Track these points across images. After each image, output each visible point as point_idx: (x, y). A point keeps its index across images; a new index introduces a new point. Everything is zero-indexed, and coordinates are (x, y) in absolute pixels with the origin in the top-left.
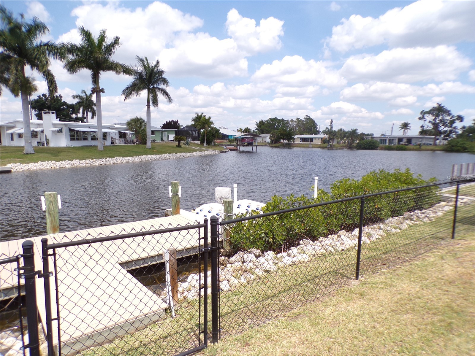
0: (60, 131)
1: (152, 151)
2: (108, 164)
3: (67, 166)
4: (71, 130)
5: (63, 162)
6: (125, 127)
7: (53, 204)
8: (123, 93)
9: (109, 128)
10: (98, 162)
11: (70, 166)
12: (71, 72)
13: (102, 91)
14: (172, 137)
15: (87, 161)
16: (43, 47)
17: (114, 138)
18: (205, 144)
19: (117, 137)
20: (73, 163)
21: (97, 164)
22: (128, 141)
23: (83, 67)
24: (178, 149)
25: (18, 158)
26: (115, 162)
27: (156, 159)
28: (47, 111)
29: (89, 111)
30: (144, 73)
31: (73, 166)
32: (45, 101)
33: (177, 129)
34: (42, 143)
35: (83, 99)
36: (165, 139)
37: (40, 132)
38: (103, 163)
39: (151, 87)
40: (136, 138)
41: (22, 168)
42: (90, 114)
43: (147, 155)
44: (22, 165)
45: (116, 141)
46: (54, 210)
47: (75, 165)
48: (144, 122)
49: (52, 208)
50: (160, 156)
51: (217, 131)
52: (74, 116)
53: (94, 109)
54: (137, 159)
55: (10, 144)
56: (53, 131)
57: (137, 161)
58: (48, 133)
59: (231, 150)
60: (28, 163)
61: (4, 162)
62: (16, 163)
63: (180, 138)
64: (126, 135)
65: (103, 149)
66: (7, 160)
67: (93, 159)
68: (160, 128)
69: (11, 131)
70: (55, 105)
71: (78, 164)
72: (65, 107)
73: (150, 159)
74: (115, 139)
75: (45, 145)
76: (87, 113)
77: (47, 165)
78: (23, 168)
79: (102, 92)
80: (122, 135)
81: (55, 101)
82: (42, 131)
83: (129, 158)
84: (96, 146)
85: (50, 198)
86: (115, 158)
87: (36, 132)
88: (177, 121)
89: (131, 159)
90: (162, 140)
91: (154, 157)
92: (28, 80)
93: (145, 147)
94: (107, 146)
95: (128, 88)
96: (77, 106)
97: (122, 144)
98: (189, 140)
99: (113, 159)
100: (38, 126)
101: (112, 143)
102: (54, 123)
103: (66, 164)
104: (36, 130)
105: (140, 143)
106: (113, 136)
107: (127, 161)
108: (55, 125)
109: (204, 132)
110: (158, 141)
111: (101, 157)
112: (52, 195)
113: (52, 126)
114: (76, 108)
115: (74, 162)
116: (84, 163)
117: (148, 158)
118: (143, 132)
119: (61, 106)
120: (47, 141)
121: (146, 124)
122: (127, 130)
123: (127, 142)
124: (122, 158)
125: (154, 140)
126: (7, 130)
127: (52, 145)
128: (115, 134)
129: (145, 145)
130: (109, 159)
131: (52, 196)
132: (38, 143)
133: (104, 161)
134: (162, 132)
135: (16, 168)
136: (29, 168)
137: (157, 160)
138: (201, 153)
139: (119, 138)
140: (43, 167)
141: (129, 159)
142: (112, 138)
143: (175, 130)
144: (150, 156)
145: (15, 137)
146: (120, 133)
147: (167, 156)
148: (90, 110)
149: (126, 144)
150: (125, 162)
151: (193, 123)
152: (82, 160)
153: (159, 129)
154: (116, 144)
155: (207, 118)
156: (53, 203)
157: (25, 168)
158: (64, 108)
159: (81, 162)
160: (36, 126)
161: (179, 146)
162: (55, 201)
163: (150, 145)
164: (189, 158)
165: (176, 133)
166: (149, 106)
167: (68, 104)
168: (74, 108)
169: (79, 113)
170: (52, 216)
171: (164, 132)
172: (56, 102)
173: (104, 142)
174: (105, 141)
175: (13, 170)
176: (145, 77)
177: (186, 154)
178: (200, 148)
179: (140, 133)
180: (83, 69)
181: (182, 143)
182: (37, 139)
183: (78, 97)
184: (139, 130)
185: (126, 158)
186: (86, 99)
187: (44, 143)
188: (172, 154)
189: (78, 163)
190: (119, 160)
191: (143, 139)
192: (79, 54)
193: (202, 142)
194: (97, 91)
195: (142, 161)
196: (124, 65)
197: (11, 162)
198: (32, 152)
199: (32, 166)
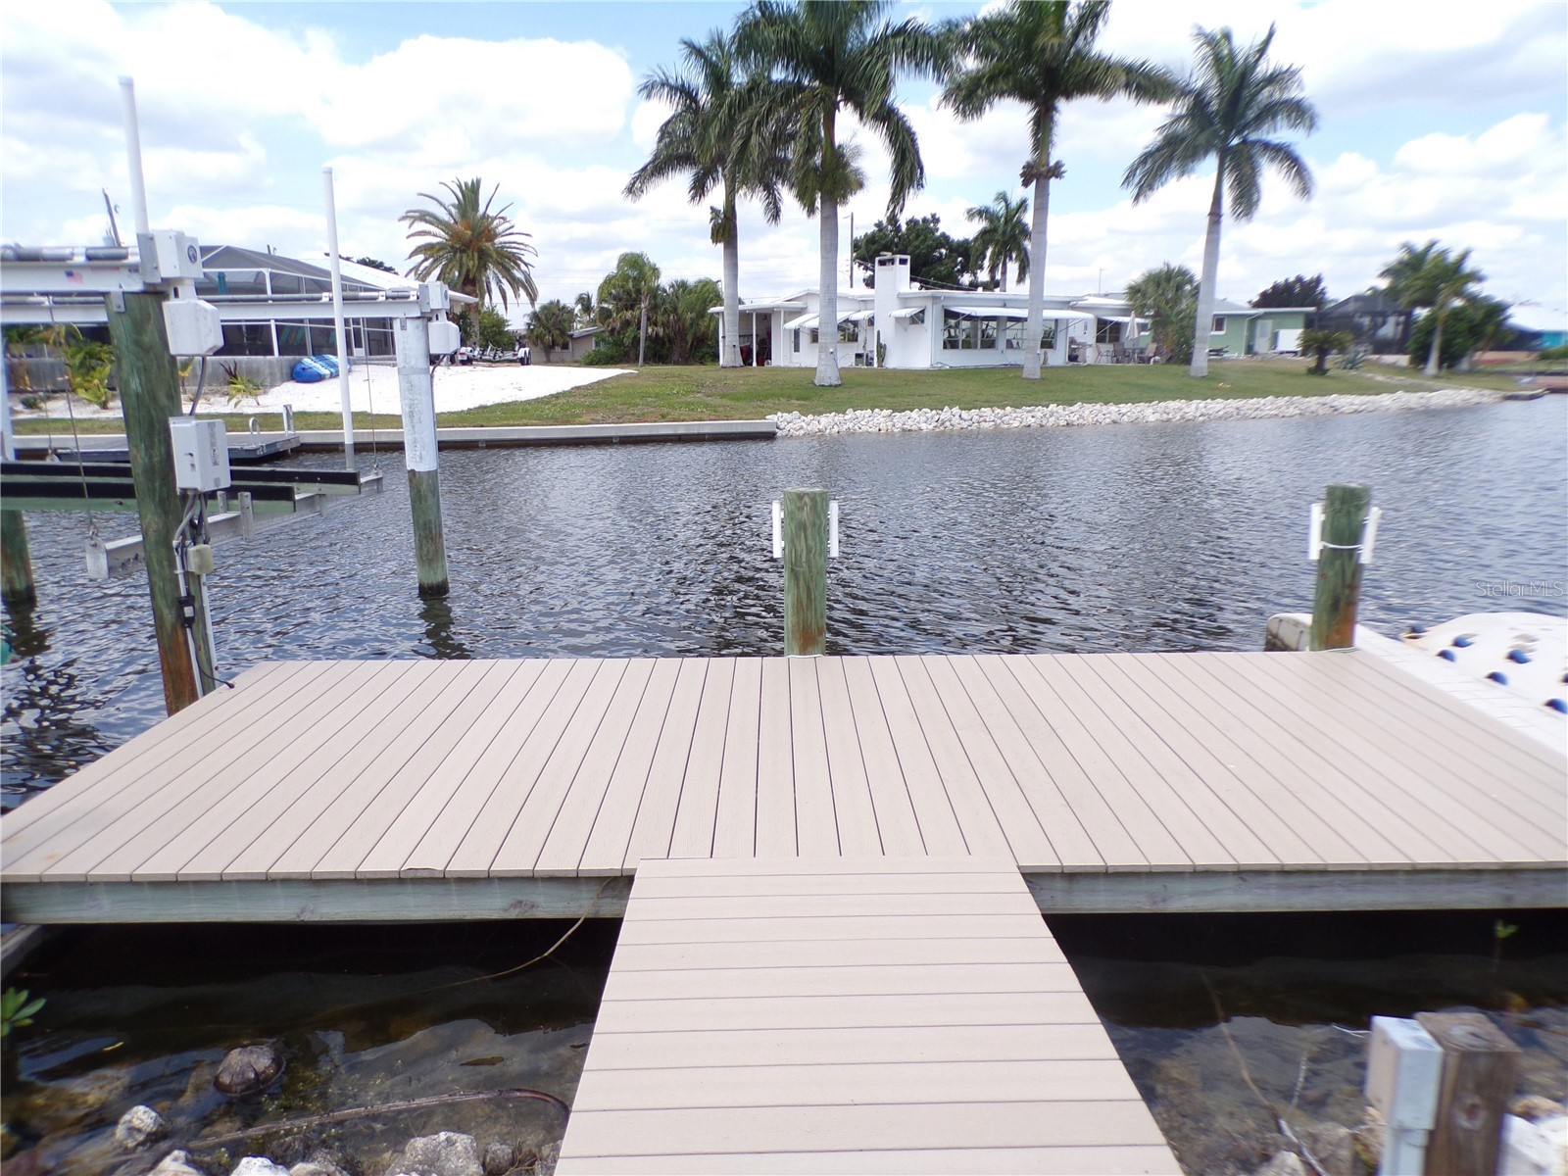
0: (918, 319)
1: (1210, 386)
2: (1050, 424)
3: (924, 426)
4: (949, 314)
5: (915, 414)
6: (1121, 302)
7: (809, 537)
8: (1127, 180)
9: (1066, 304)
10: (1017, 418)
11: (931, 427)
12: (964, 115)
13: (1056, 171)
14: (1290, 338)
15: (986, 411)
16: (891, 41)
17: (1079, 340)
18: (1432, 367)
19: (1090, 337)
20: (942, 417)
21: (1016, 424)
22: (1125, 351)
23: (1001, 94)
24: (1316, 380)
25: (797, 400)
26: (1074, 418)
27: (1221, 413)
28: (888, 255)
29: (1011, 259)
30: (1213, 92)
31: (942, 428)
32: (893, 237)
33: (1311, 309)
34: (867, 356)
35: (999, 219)
36: (1262, 345)
37: (865, 324)
38: (1033, 420)
39: (1235, 141)
40: (1154, 340)
41: (802, 428)
42: (1013, 268)
43: (1189, 398)
44: (803, 417)
45: (1084, 354)
46: (808, 561)
47: (948, 424)
48: (1190, 281)
49: (804, 552)
50: (1239, 403)
51: (1495, 311)
52: (966, 279)
53: (1025, 250)
54: (1150, 413)
55: (791, 362)
56: (898, 320)
57: (1152, 418)
58: (885, 328)
59: (1554, 391)
60: (820, 414)
61: (763, 407)
62: (790, 412)
63: (1326, 340)
64: (1122, 332)
65: (1038, 375)
66: (769, 403)
67: (1003, 407)
68: (1248, 306)
69: (793, 324)
70: (917, 247)
71: (956, 420)
72: (944, 251)
73: (1198, 414)
74: (1084, 345)
75: (876, 365)
76: (1004, 265)
77: (868, 422)
78: (805, 426)
79: (1057, 177)
80: (1108, 331)
81: (918, 236)
82: (871, 322)
83: (1124, 408)
84: (1020, 367)
85: (801, 509)
86: (1076, 407)
87: (855, 323)
88: (1318, 281)
89: (1129, 411)
90: (1250, 350)
91: (1217, 406)
92: (843, 155)
93: (1186, 374)
94: (1052, 367)
95: (1145, 158)
96: (977, 244)
97: (1105, 361)
98: (1362, 351)
99: (1067, 408)
100: (862, 305)
101: (1073, 358)
102: (904, 294)
103: (920, 419)
104: (855, 317)
105: (1169, 361)
106: (1076, 333)
107: (1115, 417)
108: (904, 300)
109: (1431, 320)
110: (1236, 355)
111: (1030, 402)
112: (806, 499)
113: (896, 302)
114: (972, 252)
115: (946, 413)
116: (976, 418)
117: (1193, 408)
118: (1182, 319)
119: (934, 250)
120: (881, 348)
121: (1197, 288)
122: (1126, 312)
123: (1121, 355)
124: (1098, 406)
125: (1218, 352)
126: (785, 322)
127: (892, 362)
128: (1086, 327)
129: (1186, 367)
130: (1055, 409)
131: (806, 504)
132: (859, 356)
133: (1039, 414)
134: (1253, 320)
135: (788, 427)
136: (821, 427)
137: (1226, 417)
138: (1413, 399)
139: (1097, 341)
140: (856, 427)
141: (1124, 411)
142: (1072, 341)
143: (1307, 314)
144: (1202, 404)
145: (805, 339)
146: (1101, 324)
147: (1268, 404)
148: (1014, 256)
149: (1118, 361)
150: (1108, 421)
151: (1383, 284)
152: (970, 410)
153: (1241, 308)
154: (1085, 362)
155: (1452, 257)
156: (809, 531)
157: (809, 428)
158: (941, 254)
159: (965, 414)
160: (857, 307)
161: (1319, 370)
162: (814, 525)
163: (1205, 364)
164: (1356, 416)
165: (1310, 322)
166: (1216, 219)
167: (953, 241)
168: (967, 254)
169: (981, 268)
170: (802, 583)
171: (1260, 323)
172: (922, 237)
173: (1045, 353)
174: (1049, 351)
175: (779, 433)
176: (1214, 106)
177: (1347, 402)
178: (1409, 381)
179: (1172, 323)
180: (1002, 99)
181: (1332, 359)
182: (856, 344)
183: (982, 213)
184: (1169, 312)
185: (1113, 408)
186: (1006, 219)
187: (872, 359)
188: (1287, 398)
189: (954, 417)
190: (1087, 412)
191: (1179, 345)
192: (995, 46)
193: (1420, 358)
194: (1041, 175)
195: (1169, 420)
196: (1143, 64)
197: (779, 410)
198: (835, 383)
199: (827, 422)
